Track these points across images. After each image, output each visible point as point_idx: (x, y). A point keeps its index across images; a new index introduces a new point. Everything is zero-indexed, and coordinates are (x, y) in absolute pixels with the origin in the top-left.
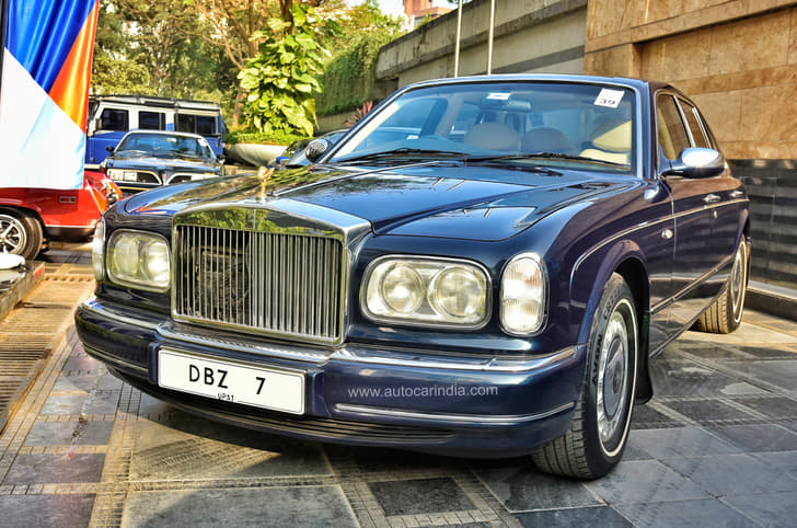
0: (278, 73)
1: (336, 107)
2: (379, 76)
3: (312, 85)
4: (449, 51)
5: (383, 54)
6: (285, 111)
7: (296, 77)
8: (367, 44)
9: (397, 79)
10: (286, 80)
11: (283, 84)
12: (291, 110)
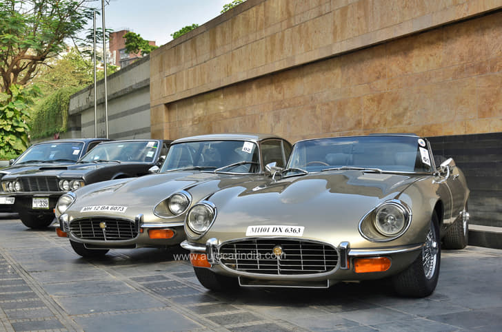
0: (5, 123)
1: (47, 133)
2: (71, 113)
3: (24, 128)
4: (102, 101)
5: (72, 100)
6: (11, 143)
7: (15, 124)
8: (62, 94)
9: (80, 115)
10: (10, 126)
11: (9, 128)
12: (14, 142)
